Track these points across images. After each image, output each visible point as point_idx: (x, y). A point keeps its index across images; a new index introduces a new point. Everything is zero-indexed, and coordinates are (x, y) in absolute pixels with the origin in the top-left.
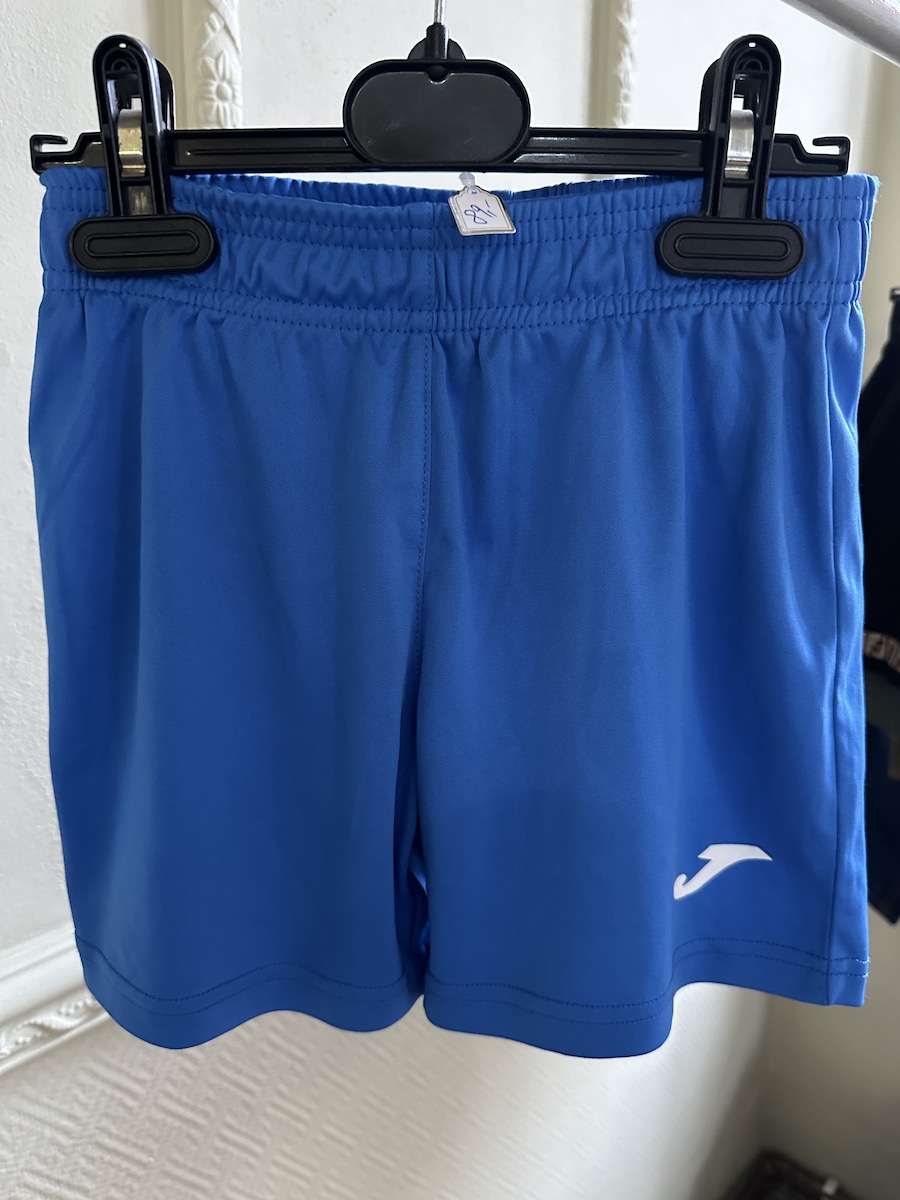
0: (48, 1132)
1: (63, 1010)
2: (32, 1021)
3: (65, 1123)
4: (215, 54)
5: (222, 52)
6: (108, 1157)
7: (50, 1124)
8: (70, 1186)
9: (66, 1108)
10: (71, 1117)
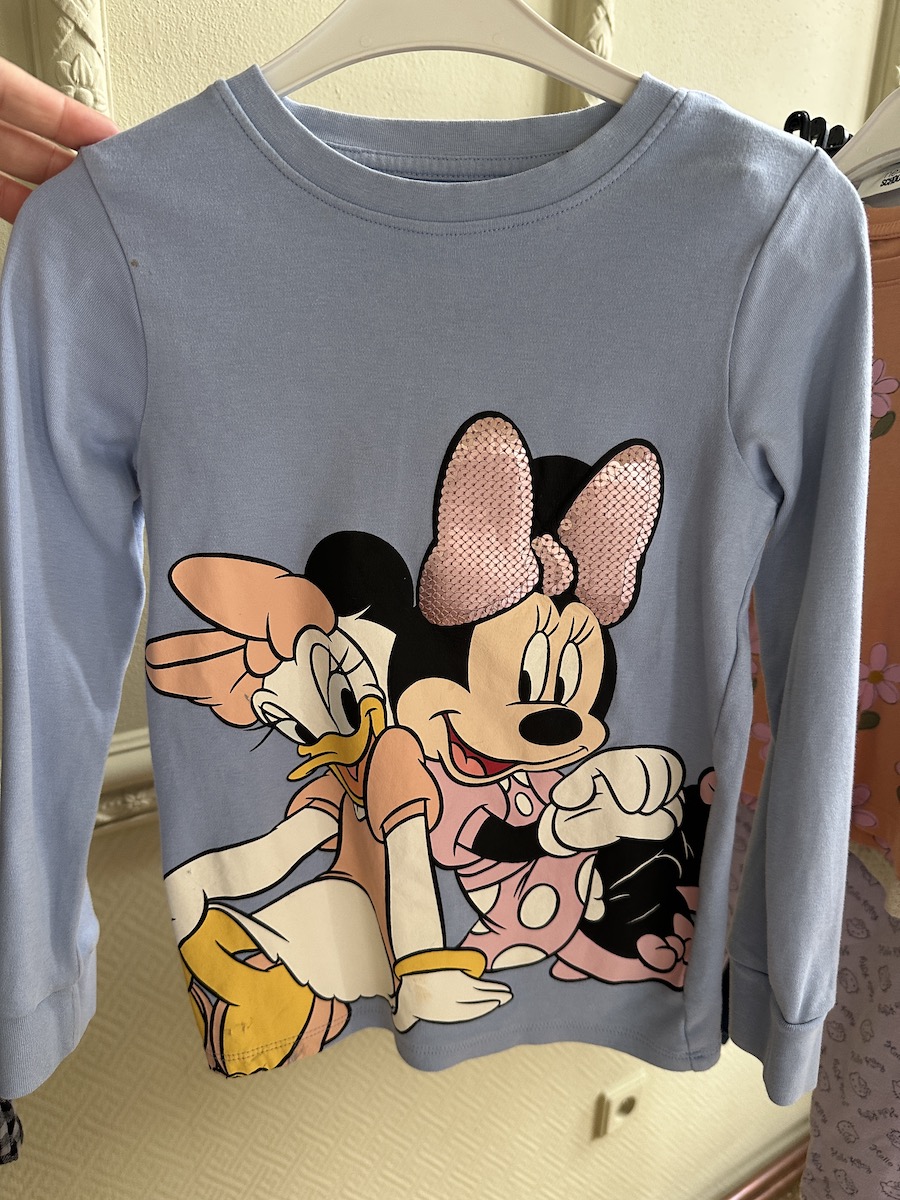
4: (597, 37)
5: (602, 35)
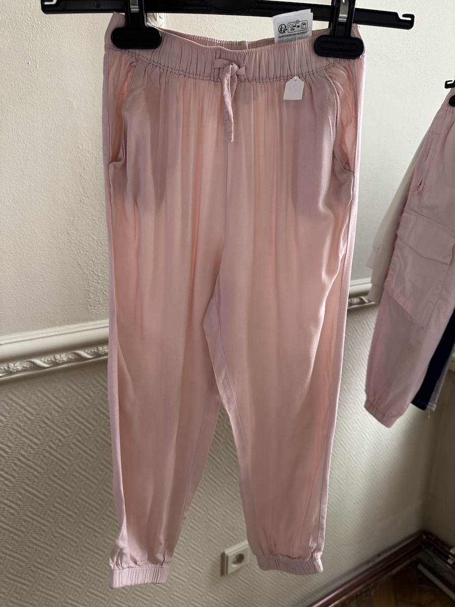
0: (80, 398)
1: (86, 351)
2: (75, 352)
3: (86, 396)
6: (102, 415)
7: (81, 395)
8: (87, 421)
9: (87, 391)
10: (88, 395)
